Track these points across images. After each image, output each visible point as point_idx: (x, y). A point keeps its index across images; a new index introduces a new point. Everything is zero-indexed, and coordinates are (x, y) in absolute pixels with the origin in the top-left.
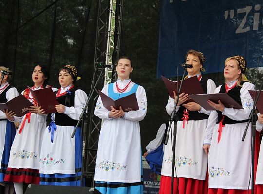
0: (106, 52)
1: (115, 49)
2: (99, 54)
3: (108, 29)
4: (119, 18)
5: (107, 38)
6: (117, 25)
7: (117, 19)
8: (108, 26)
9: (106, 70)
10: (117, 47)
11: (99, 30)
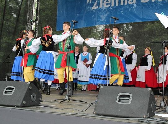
0: (32, 19)
1: (37, 17)
2: (29, 19)
3: (33, 7)
4: (39, 3)
5: (33, 12)
6: (37, 6)
7: (37, 4)
8: (33, 6)
9: (32, 27)
10: (38, 17)
11: (29, 8)
